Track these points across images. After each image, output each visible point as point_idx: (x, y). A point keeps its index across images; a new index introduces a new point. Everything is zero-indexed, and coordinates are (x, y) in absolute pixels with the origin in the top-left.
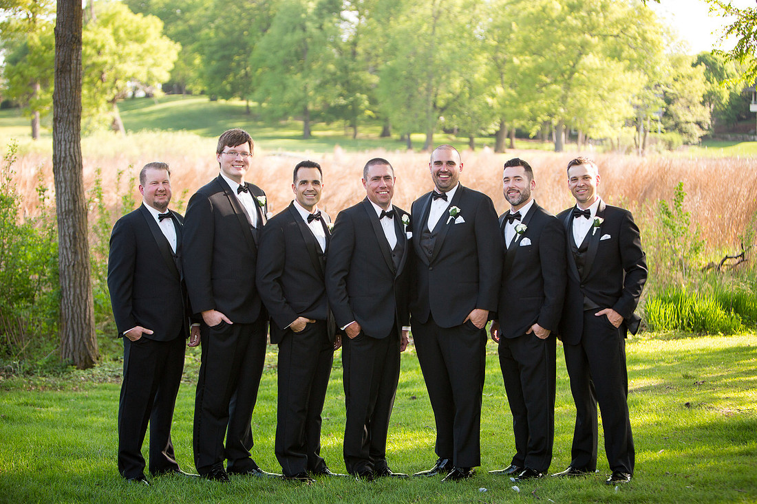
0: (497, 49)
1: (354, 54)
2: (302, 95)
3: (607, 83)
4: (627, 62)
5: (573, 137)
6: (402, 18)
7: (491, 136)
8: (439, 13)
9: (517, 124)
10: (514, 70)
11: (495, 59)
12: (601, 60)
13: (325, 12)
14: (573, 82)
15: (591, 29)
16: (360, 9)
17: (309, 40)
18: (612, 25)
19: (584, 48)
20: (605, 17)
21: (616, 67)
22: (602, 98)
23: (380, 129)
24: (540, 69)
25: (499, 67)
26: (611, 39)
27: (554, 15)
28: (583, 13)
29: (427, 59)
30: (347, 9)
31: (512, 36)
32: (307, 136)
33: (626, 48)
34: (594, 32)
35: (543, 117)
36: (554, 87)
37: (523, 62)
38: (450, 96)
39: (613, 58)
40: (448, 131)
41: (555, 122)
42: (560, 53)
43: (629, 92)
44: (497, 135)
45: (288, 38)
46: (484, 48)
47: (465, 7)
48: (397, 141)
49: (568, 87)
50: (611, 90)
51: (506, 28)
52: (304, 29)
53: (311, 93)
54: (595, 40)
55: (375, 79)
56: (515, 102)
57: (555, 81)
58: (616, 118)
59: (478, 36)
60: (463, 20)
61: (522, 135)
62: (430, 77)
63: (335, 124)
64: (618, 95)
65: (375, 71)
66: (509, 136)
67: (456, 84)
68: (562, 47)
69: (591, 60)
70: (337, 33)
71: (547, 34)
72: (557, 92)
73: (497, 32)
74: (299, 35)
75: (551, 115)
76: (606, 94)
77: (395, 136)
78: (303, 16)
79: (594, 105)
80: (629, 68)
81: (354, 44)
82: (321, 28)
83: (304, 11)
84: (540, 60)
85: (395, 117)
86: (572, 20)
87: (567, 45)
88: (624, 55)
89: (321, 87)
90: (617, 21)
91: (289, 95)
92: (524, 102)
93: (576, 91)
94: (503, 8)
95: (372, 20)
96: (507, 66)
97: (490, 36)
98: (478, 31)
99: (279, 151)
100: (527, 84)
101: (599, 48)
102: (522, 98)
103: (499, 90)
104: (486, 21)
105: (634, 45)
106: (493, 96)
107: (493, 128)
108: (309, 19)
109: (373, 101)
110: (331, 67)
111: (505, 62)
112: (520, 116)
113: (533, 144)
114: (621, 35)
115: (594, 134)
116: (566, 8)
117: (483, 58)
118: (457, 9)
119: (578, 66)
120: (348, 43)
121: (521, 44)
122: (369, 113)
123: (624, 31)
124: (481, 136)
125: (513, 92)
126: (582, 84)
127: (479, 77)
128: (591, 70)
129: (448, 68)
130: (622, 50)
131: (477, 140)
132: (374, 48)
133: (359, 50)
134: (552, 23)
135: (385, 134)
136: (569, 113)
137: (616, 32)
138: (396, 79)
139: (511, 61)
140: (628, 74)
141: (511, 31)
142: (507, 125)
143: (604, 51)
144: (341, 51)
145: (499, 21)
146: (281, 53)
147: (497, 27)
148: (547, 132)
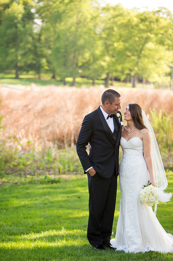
0: (106, 39)
1: (39, 40)
2: (15, 58)
3: (157, 56)
4: (167, 47)
5: (141, 81)
6: (63, 24)
7: (103, 80)
8: (80, 21)
9: (115, 74)
10: (114, 49)
11: (106, 43)
12: (155, 45)
13: (26, 19)
14: (142, 55)
15: (150, 31)
16: (43, 19)
17: (19, 33)
18: (161, 29)
19: (147, 40)
20: (157, 25)
21: (162, 48)
22: (155, 63)
23: (51, 75)
24: (126, 49)
25: (107, 47)
26: (160, 36)
27: (134, 23)
28: (147, 23)
29: (74, 43)
30: (37, 18)
31: (114, 33)
32: (17, 78)
33: (166, 40)
34: (152, 32)
35: (127, 72)
36: (133, 58)
37: (119, 45)
38: (84, 61)
39: (160, 44)
40: (83, 77)
41: (133, 74)
42: (136, 41)
43: (168, 60)
44: (106, 80)
45: (9, 31)
46: (101, 38)
47: (92, 19)
48: (59, 81)
49: (139, 57)
50: (159, 59)
51: (111, 29)
52: (16, 27)
53: (19, 58)
54: (152, 36)
55: (49, 52)
56: (114, 64)
57: (133, 55)
58: (161, 72)
59: (97, 33)
60: (91, 25)
61: (117, 79)
62: (75, 51)
63: (31, 72)
64: (162, 62)
65: (49, 48)
66: (111, 80)
67: (87, 55)
68: (137, 39)
69: (150, 45)
70: (31, 30)
71: (130, 32)
72: (134, 60)
73: (107, 31)
74: (13, 30)
75: (131, 70)
76: (156, 61)
77: (58, 78)
78: (16, 21)
79: (151, 66)
80: (168, 49)
81: (40, 35)
82: (24, 27)
83: (16, 18)
84: (127, 45)
85: (58, 71)
86: (142, 26)
87: (139, 38)
88: (166, 43)
89: (24, 55)
90: (163, 27)
91: (9, 59)
92: (119, 64)
93: (142, 59)
94: (109, 19)
95: (48, 24)
96: (111, 47)
97: (103, 33)
98: (98, 30)
99: (4, 85)
100: (120, 56)
101: (154, 40)
102: (118, 62)
103: (107, 58)
104: (102, 26)
105: (170, 38)
106: (104, 61)
107: (104, 76)
108: (18, 22)
109: (48, 62)
110: (29, 46)
111: (110, 45)
112: (116, 71)
113: (122, 84)
114: (165, 34)
115: (151, 80)
116: (140, 21)
117: (100, 43)
118: (88, 20)
119: (144, 48)
120: (37, 34)
121: (118, 37)
122: (46, 68)
123: (166, 32)
124: (98, 79)
125: (113, 60)
126: (145, 56)
127: (98, 52)
128: (150, 50)
129: (83, 47)
130: (164, 41)
131: (96, 81)
132: (49, 37)
133: (43, 38)
134: (133, 27)
135: (54, 77)
136: (139, 70)
137: (162, 32)
138: (59, 52)
139: (113, 45)
140: (167, 52)
141: (113, 31)
142: (110, 75)
143: (156, 41)
144: (33, 38)
145: (108, 26)
146: (6, 38)
147: (107, 29)
148: (128, 79)
